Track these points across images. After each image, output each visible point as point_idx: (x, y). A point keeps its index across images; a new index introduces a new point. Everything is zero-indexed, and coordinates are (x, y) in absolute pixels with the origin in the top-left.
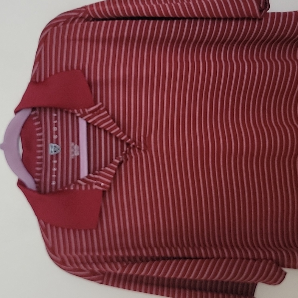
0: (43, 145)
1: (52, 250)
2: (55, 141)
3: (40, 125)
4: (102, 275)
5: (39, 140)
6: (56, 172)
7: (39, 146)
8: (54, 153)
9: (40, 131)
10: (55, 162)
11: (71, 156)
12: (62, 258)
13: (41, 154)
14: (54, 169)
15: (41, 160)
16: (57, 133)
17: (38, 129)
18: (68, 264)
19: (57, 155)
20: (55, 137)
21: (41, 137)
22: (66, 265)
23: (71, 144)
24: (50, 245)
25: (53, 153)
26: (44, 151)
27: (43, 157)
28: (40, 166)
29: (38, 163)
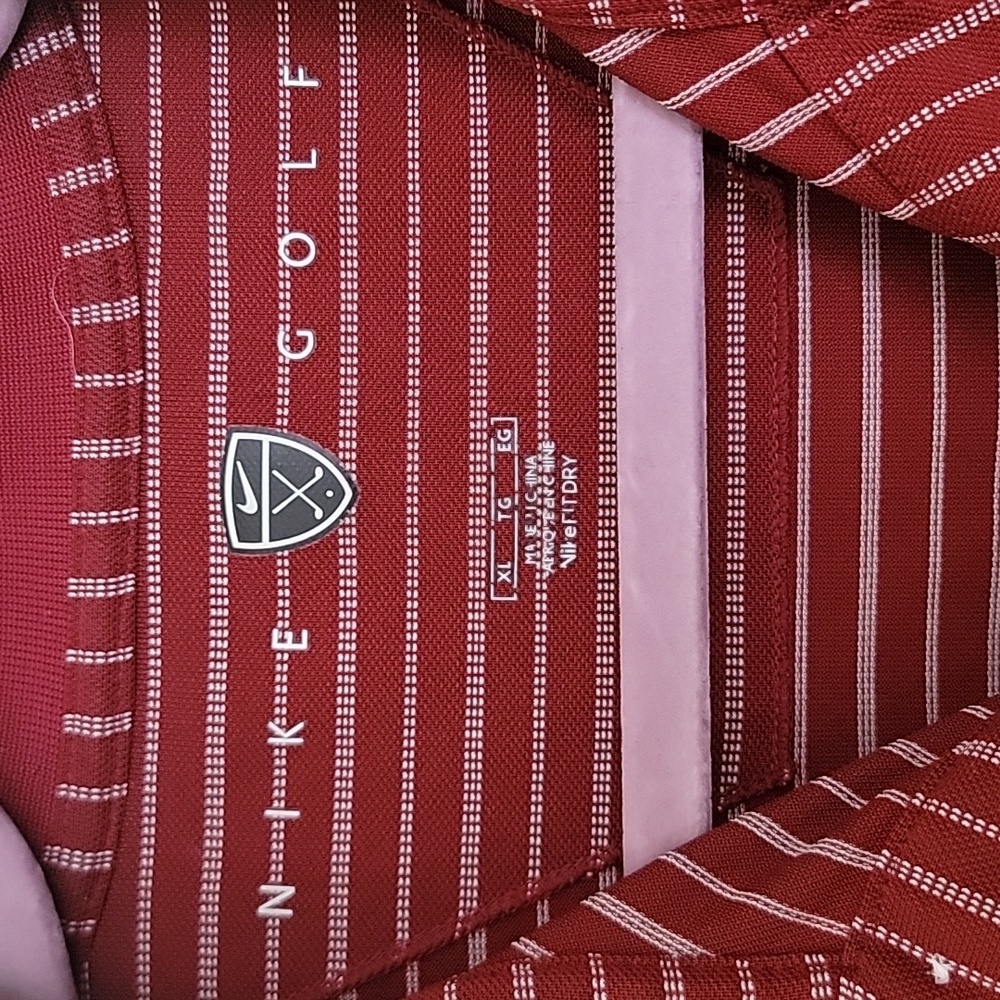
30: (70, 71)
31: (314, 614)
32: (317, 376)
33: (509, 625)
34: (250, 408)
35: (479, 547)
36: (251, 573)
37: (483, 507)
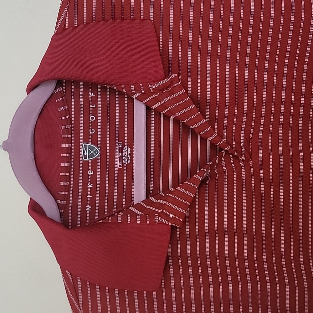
30: (61, 94)
31: (94, 169)
32: (95, 135)
33: (121, 171)
34: (86, 140)
35: (117, 160)
36: (86, 163)
37: (118, 155)
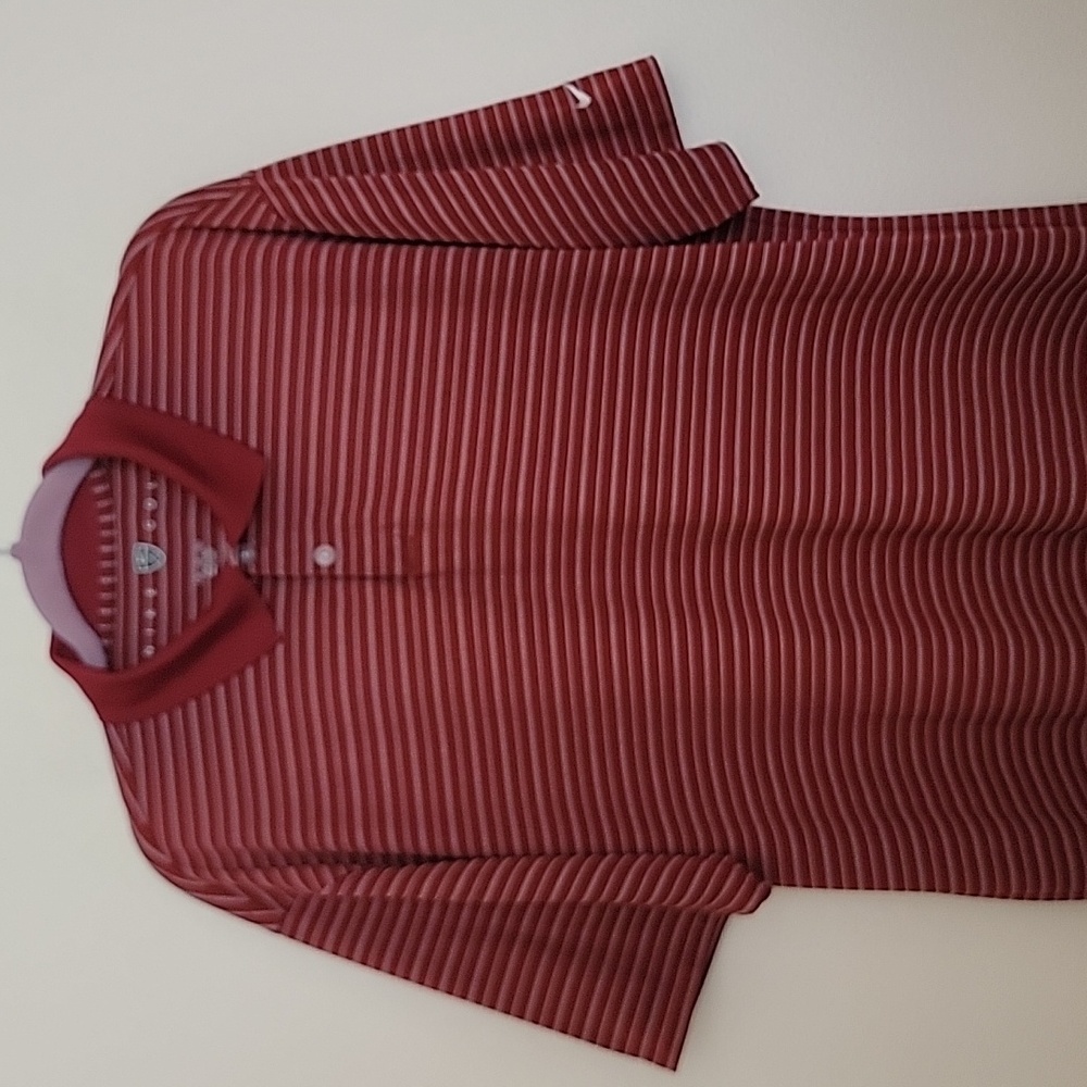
0: (118, 547)
1: (147, 834)
2: (150, 538)
3: (109, 494)
4: (279, 911)
5: (105, 533)
6: (156, 623)
7: (105, 549)
8: (147, 567)
9: (109, 510)
10: (150, 592)
11: (195, 579)
12: (174, 855)
13: (111, 572)
14: (150, 613)
15: (112, 588)
16: (154, 515)
17: (103, 504)
18: (190, 873)
19: (156, 574)
20: (149, 526)
21: (110, 526)
22: (182, 875)
23: (195, 546)
24: (143, 818)
25: (146, 570)
26: (119, 563)
27: (119, 579)
28: (111, 604)
29: (105, 596)
